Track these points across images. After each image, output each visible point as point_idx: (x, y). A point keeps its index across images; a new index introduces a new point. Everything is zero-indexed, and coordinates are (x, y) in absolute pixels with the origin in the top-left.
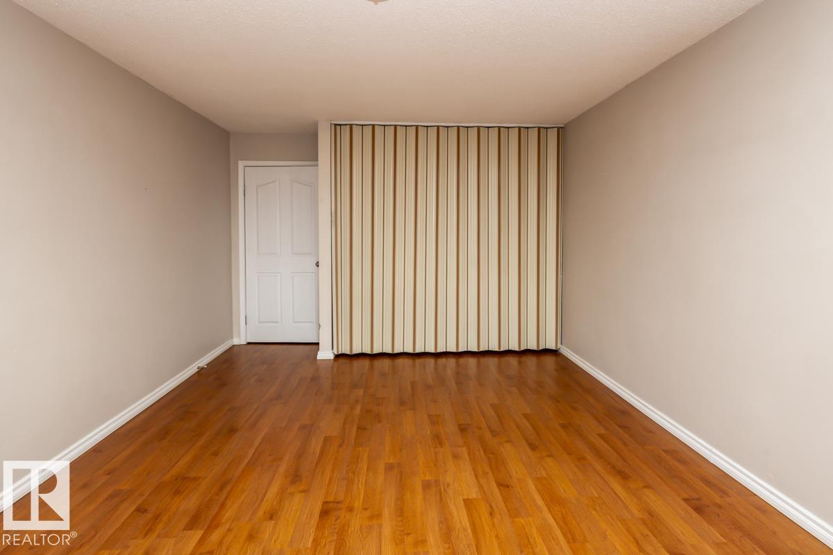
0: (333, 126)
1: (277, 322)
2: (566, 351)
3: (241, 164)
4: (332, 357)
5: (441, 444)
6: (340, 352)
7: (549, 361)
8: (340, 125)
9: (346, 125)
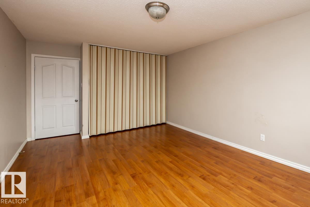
0: (89, 45)
1: (53, 128)
2: (168, 123)
3: (33, 56)
4: (89, 137)
5: (152, 152)
6: (92, 135)
7: (164, 126)
8: (92, 45)
9: (95, 46)
